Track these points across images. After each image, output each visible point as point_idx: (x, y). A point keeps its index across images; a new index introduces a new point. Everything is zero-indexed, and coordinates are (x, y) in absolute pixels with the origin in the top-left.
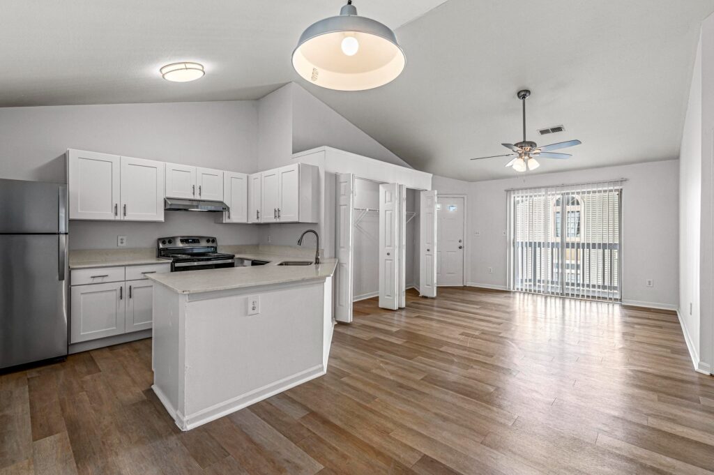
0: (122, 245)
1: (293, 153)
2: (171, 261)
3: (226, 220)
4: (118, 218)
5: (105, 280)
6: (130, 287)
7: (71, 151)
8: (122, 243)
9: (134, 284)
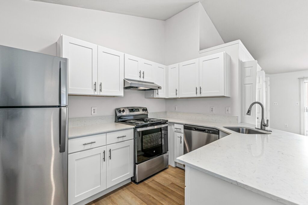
0: (94, 114)
1: (200, 50)
2: (134, 127)
3: (156, 96)
4: (96, 93)
5: (93, 145)
6: (110, 149)
7: (64, 36)
8: (94, 112)
9: (112, 147)
